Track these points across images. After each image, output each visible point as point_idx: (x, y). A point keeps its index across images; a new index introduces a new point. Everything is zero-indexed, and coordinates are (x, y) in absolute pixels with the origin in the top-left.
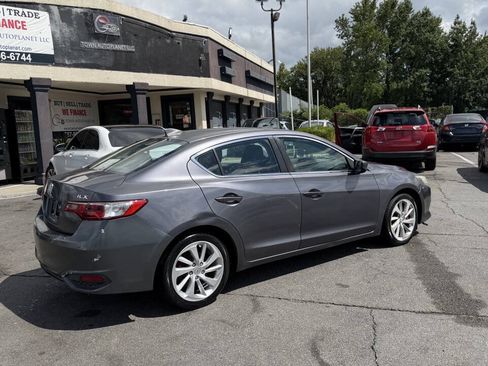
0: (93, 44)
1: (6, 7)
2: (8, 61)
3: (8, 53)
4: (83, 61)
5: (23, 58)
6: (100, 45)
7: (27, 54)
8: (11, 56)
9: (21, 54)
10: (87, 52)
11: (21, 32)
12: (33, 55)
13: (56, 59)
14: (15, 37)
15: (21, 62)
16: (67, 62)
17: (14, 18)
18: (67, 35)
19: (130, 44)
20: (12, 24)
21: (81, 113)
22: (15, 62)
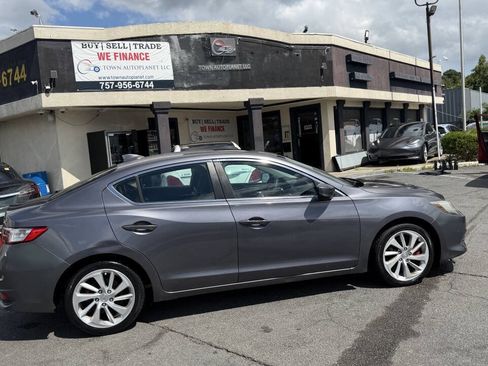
0: (211, 67)
1: (132, 43)
2: (134, 89)
3: (133, 83)
4: (200, 84)
5: (147, 85)
6: (217, 67)
7: (149, 82)
8: (136, 85)
9: (145, 82)
10: (204, 74)
11: (145, 63)
12: (155, 82)
13: (176, 84)
14: (139, 67)
15: (145, 89)
16: (186, 86)
17: (138, 51)
18: (185, 61)
19: (246, 63)
20: (137, 57)
21: (219, 129)
22: (140, 89)
